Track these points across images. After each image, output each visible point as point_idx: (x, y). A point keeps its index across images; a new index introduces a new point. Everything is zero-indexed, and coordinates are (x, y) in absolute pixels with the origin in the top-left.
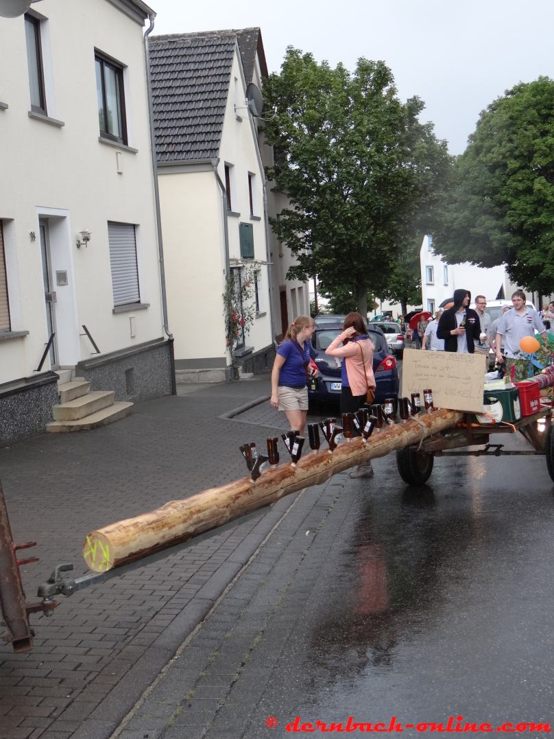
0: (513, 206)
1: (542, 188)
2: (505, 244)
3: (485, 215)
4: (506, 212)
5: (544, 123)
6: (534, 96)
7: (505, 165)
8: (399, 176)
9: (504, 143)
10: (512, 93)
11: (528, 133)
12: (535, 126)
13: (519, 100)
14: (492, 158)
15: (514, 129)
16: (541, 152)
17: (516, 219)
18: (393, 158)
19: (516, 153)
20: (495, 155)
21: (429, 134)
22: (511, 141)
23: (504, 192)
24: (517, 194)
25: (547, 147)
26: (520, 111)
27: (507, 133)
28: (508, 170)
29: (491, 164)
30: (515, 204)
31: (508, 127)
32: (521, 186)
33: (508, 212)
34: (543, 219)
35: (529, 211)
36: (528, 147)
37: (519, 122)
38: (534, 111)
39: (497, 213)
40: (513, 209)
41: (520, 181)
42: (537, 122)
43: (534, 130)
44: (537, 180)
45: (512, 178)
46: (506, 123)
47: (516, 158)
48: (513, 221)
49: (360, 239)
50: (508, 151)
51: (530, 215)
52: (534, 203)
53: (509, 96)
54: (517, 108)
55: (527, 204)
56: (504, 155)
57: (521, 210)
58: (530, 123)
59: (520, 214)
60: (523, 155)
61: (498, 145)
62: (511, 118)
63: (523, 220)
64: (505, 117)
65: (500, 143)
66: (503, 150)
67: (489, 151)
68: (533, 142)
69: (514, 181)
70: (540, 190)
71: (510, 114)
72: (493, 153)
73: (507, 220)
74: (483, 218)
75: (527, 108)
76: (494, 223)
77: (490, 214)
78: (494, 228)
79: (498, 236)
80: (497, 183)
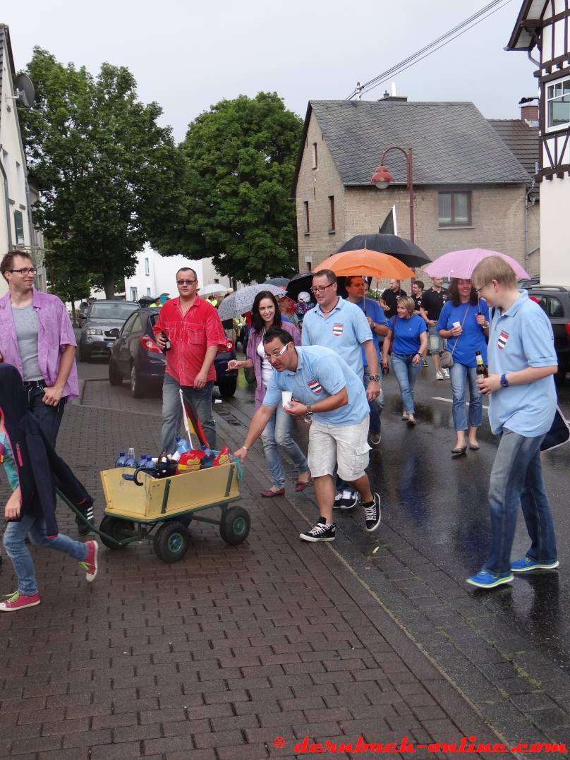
0: (222, 207)
1: (247, 191)
2: (216, 239)
3: (198, 213)
4: (216, 212)
5: (245, 136)
6: (236, 111)
7: (214, 172)
9: (212, 152)
10: (216, 108)
12: (239, 138)
13: (223, 115)
14: (203, 164)
15: (221, 139)
16: (245, 160)
17: (225, 218)
19: (224, 160)
20: (205, 162)
21: (168, 137)
22: (218, 149)
23: (214, 194)
24: (225, 196)
25: (249, 156)
26: (225, 124)
27: (215, 142)
28: (217, 175)
29: (201, 169)
30: (224, 204)
31: (215, 137)
32: (228, 190)
33: (218, 212)
34: (248, 218)
35: (236, 211)
36: (234, 155)
37: (225, 133)
38: (237, 125)
39: (209, 213)
40: (222, 209)
41: (227, 185)
42: (240, 135)
43: (236, 142)
44: (242, 185)
45: (220, 182)
46: (215, 134)
47: (223, 164)
48: (223, 219)
50: (217, 159)
51: (236, 215)
52: (240, 204)
53: (214, 111)
54: (223, 121)
55: (234, 205)
56: (212, 161)
57: (229, 210)
58: (234, 135)
59: (228, 214)
60: (228, 162)
61: (207, 153)
62: (218, 129)
63: (231, 218)
64: (213, 128)
65: (209, 150)
66: (212, 158)
67: (199, 157)
68: (238, 152)
69: (222, 184)
70: (245, 193)
71: (217, 126)
72: (203, 160)
73: (218, 218)
74: (196, 216)
75: (232, 122)
76: (206, 221)
77: (202, 213)
78: (207, 225)
79: (211, 232)
80: (208, 186)
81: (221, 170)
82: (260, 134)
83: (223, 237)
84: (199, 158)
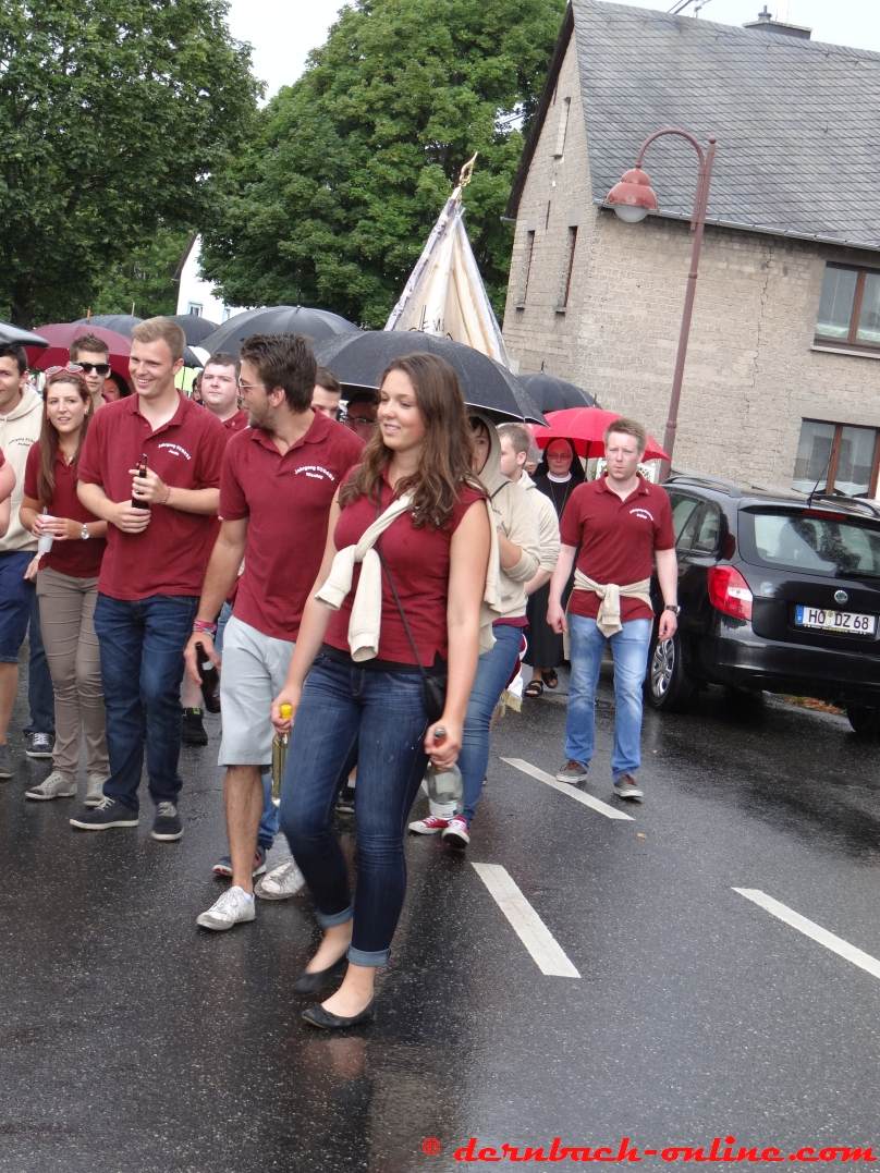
0: (371, 212)
1: (435, 187)
2: (344, 286)
3: (313, 218)
4: (356, 221)
5: (460, 57)
7: (371, 127)
8: (137, 96)
9: (375, 81)
11: (427, 71)
12: (443, 61)
14: (347, 106)
15: (400, 56)
16: (444, 114)
17: (372, 239)
18: (131, 56)
19: (397, 106)
20: (353, 101)
21: (217, 23)
22: (389, 79)
23: (359, 180)
24: (384, 189)
25: (457, 106)
26: (418, 23)
27: (385, 61)
28: (374, 137)
29: (341, 117)
30: (377, 208)
31: (389, 49)
32: (394, 176)
33: (361, 223)
35: (401, 229)
36: (422, 99)
37: (411, 44)
38: (445, 30)
39: (338, 220)
40: (372, 218)
41: (394, 164)
42: (447, 53)
43: (436, 67)
44: (427, 170)
45: (379, 154)
46: (387, 41)
47: (394, 117)
48: (367, 242)
49: (33, 213)
50: (382, 99)
51: (402, 237)
52: (415, 214)
54: (412, 15)
55: (401, 213)
56: (371, 104)
57: (389, 223)
58: (433, 51)
59: (383, 232)
60: (407, 113)
61: (363, 81)
62: (398, 33)
63: (386, 243)
64: (387, 28)
65: (369, 80)
66: (371, 95)
68: (433, 91)
69: (381, 161)
70: (429, 191)
71: (397, 24)
72: (351, 96)
73: (356, 238)
74: (308, 223)
75: (433, 19)
76: (329, 238)
77: (324, 218)
78: (328, 248)
79: (333, 267)
80: (349, 160)
81: (386, 127)
82: (492, 61)
83: (362, 283)
84: (344, 92)
